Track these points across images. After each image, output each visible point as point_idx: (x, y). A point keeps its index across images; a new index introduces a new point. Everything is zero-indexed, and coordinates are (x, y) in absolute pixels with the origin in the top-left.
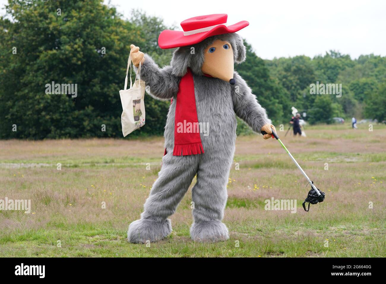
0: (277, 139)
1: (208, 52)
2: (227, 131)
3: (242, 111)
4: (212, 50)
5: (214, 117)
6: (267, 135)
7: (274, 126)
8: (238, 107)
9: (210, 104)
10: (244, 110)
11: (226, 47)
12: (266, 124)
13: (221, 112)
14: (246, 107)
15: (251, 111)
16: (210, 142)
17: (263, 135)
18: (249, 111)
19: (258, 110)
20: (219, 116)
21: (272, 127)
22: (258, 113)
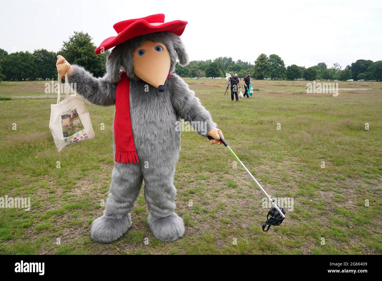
0: (226, 146)
1: (137, 55)
2: (165, 138)
3: (186, 115)
4: (141, 53)
5: (149, 125)
6: (214, 141)
7: (221, 131)
8: (182, 112)
9: (144, 111)
10: (188, 114)
11: (158, 49)
12: (213, 128)
13: (156, 119)
14: (190, 111)
15: (195, 115)
16: (145, 151)
17: (210, 140)
18: (193, 115)
19: (202, 114)
20: (154, 123)
21: (219, 132)
22: (203, 117)
